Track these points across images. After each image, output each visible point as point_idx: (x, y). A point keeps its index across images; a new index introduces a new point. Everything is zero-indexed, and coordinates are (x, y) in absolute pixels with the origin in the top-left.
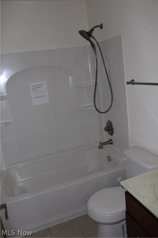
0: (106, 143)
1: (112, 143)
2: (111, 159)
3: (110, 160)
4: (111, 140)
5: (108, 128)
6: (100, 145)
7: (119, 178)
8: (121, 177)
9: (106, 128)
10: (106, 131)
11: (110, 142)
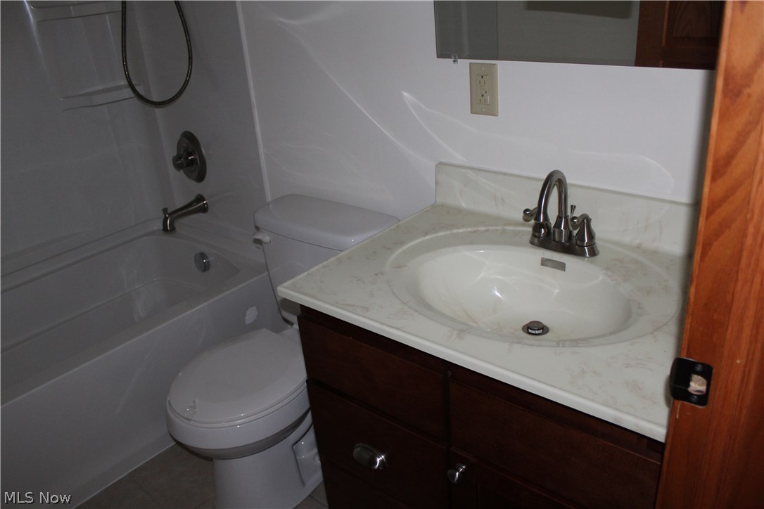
0: (186, 210)
1: (204, 209)
2: (208, 262)
3: (205, 268)
4: (200, 198)
5: (187, 158)
6: (165, 219)
7: (248, 313)
8: (254, 308)
9: (180, 158)
10: (178, 167)
11: (198, 206)
